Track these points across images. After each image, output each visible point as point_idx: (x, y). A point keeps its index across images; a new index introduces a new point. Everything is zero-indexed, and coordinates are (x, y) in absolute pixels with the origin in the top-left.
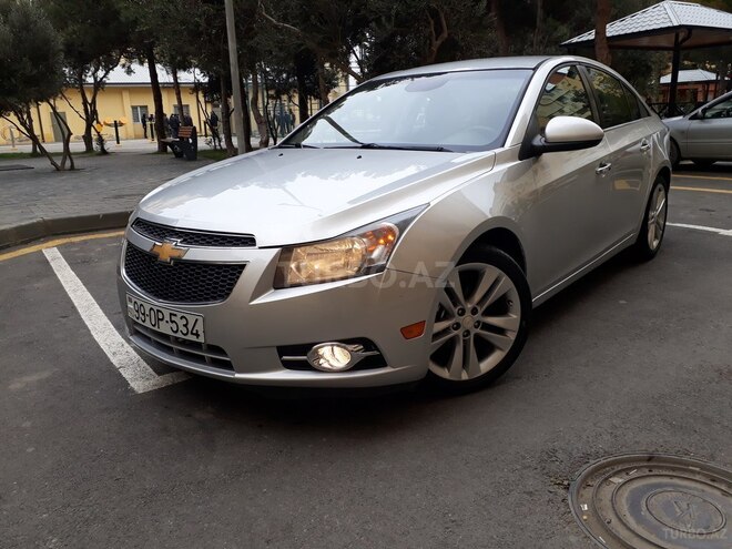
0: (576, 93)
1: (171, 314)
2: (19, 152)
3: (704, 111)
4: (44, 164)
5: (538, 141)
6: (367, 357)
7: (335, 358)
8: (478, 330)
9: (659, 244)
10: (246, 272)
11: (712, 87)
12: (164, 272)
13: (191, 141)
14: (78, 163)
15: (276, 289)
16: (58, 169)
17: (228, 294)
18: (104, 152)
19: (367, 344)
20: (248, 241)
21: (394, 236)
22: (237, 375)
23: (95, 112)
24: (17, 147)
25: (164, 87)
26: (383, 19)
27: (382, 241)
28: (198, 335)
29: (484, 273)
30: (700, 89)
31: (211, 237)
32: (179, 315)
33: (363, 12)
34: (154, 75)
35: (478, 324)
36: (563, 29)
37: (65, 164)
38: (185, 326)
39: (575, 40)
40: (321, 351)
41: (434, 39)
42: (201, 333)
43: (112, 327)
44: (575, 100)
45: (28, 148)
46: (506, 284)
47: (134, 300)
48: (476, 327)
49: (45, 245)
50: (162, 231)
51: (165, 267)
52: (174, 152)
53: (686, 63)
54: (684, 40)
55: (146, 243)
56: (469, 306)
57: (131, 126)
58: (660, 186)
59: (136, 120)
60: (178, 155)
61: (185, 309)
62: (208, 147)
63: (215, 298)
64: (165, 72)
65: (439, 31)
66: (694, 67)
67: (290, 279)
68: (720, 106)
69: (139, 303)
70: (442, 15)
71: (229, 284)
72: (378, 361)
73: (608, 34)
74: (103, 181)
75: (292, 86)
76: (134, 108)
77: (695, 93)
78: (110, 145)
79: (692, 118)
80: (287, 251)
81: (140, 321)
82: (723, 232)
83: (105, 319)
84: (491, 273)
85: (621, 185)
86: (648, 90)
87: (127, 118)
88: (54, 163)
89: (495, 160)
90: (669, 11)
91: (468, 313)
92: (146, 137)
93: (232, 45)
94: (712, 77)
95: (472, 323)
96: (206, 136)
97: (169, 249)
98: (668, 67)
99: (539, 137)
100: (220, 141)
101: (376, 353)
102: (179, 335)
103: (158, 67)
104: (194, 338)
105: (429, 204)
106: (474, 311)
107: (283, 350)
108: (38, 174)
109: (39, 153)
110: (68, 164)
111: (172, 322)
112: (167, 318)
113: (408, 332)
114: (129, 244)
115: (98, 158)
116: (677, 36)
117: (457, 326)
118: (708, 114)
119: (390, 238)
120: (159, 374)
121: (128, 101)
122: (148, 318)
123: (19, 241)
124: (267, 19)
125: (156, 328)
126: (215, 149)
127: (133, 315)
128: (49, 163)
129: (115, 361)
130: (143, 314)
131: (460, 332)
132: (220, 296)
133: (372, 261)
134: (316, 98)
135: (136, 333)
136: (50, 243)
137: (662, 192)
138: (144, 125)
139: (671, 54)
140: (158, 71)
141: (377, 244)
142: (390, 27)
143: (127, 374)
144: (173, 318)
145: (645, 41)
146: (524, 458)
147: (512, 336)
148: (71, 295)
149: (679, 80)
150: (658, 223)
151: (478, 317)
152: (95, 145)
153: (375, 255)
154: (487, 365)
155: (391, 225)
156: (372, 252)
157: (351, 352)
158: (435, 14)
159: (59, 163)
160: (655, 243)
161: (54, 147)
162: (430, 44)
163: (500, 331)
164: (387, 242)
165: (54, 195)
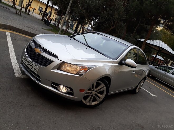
0: (134, 53)
1: (32, 64)
2: (9, 4)
3: (158, 67)
4: (14, 10)
5: (123, 62)
6: (70, 92)
7: (63, 89)
8: (95, 96)
9: (138, 92)
10: (53, 63)
11: (162, 62)
12: (35, 55)
13: (49, 21)
14: (22, 14)
15: (58, 69)
16: (17, 13)
17: (47, 66)
18: (29, 14)
19: (71, 89)
20: (56, 57)
21: (87, 69)
22: (41, 84)
23: (30, 4)
24: (9, 3)
25: (49, 6)
26: (103, 18)
27: (84, 69)
28: (36, 71)
29: (101, 84)
30: (160, 60)
31: (49, 52)
32: (34, 65)
33: (99, 14)
34: (48, 3)
35: (95, 94)
36: (138, 36)
37: (19, 13)
38: (34, 68)
39: (139, 40)
40: (61, 87)
41: (111, 27)
42: (37, 71)
43: (16, 58)
44: (133, 54)
45: (12, 4)
46: (105, 88)
47: (25, 57)
48: (95, 95)
49: (7, 31)
50: (38, 45)
51: (35, 53)
52: (45, 22)
53: (159, 54)
54: (161, 50)
55: (34, 46)
56: (96, 90)
57: (37, 11)
58: (143, 80)
59: (39, 10)
60: (45, 23)
61: (36, 64)
62: (53, 24)
63: (43, 66)
64: (50, 3)
65: (113, 26)
66: (160, 56)
67: (61, 69)
68: (162, 67)
69: (26, 58)
70: (115, 23)
71: (48, 64)
72: (72, 94)
73: (147, 42)
74: (26, 21)
75: (77, 20)
76: (40, 7)
77: (158, 61)
78: (31, 13)
79: (155, 67)
80: (63, 63)
81: (24, 62)
82: (151, 94)
83: (15, 56)
84: (103, 85)
85: (136, 76)
86: (149, 56)
87: (37, 9)
88: (16, 12)
89: (113, 62)
90: (160, 43)
91: (95, 91)
92: (39, 15)
93: (69, 7)
94: (163, 59)
95: (94, 94)
96: (53, 21)
97: (38, 50)
98: (155, 53)
99: (124, 61)
100: (56, 24)
101: (72, 92)
102: (32, 69)
103: (50, 1)
104: (35, 72)
105: (97, 66)
106: (96, 91)
107: (53, 83)
108: (12, 12)
109: (14, 7)
110: (20, 13)
111: (32, 66)
112: (31, 65)
113: (81, 91)
114: (29, 44)
115: (27, 15)
116: (160, 49)
117: (91, 93)
118: (159, 68)
119: (86, 69)
120: (22, 74)
121: (39, 5)
122: (26, 63)
123: (2, 27)
124: (79, 5)
125: (27, 66)
126: (54, 25)
127: (23, 60)
128: (15, 11)
129: (13, 67)
130: (26, 61)
131: (91, 94)
132: (45, 65)
133: (80, 72)
134: (81, 25)
135: (22, 64)
136: (8, 31)
137: (143, 81)
138: (40, 12)
139: (157, 51)
140: (49, 3)
141: (83, 69)
142: (104, 20)
143: (15, 71)
144: (32, 65)
145: (153, 47)
146: (93, 127)
147: (101, 100)
148: (9, 46)
149: (157, 57)
150: (140, 87)
151: (96, 93)
152: (27, 11)
153: (81, 72)
154: (93, 103)
155: (87, 67)
156: (81, 70)
157: (67, 90)
158: (114, 22)
159: (18, 12)
160: (137, 91)
161: (18, 7)
162: (110, 28)
163: (99, 98)
164: (85, 70)
165: (14, 20)
